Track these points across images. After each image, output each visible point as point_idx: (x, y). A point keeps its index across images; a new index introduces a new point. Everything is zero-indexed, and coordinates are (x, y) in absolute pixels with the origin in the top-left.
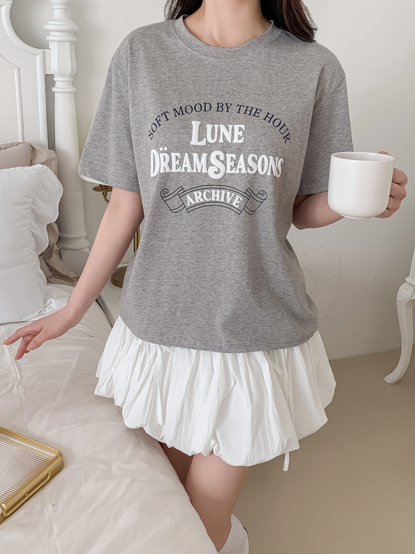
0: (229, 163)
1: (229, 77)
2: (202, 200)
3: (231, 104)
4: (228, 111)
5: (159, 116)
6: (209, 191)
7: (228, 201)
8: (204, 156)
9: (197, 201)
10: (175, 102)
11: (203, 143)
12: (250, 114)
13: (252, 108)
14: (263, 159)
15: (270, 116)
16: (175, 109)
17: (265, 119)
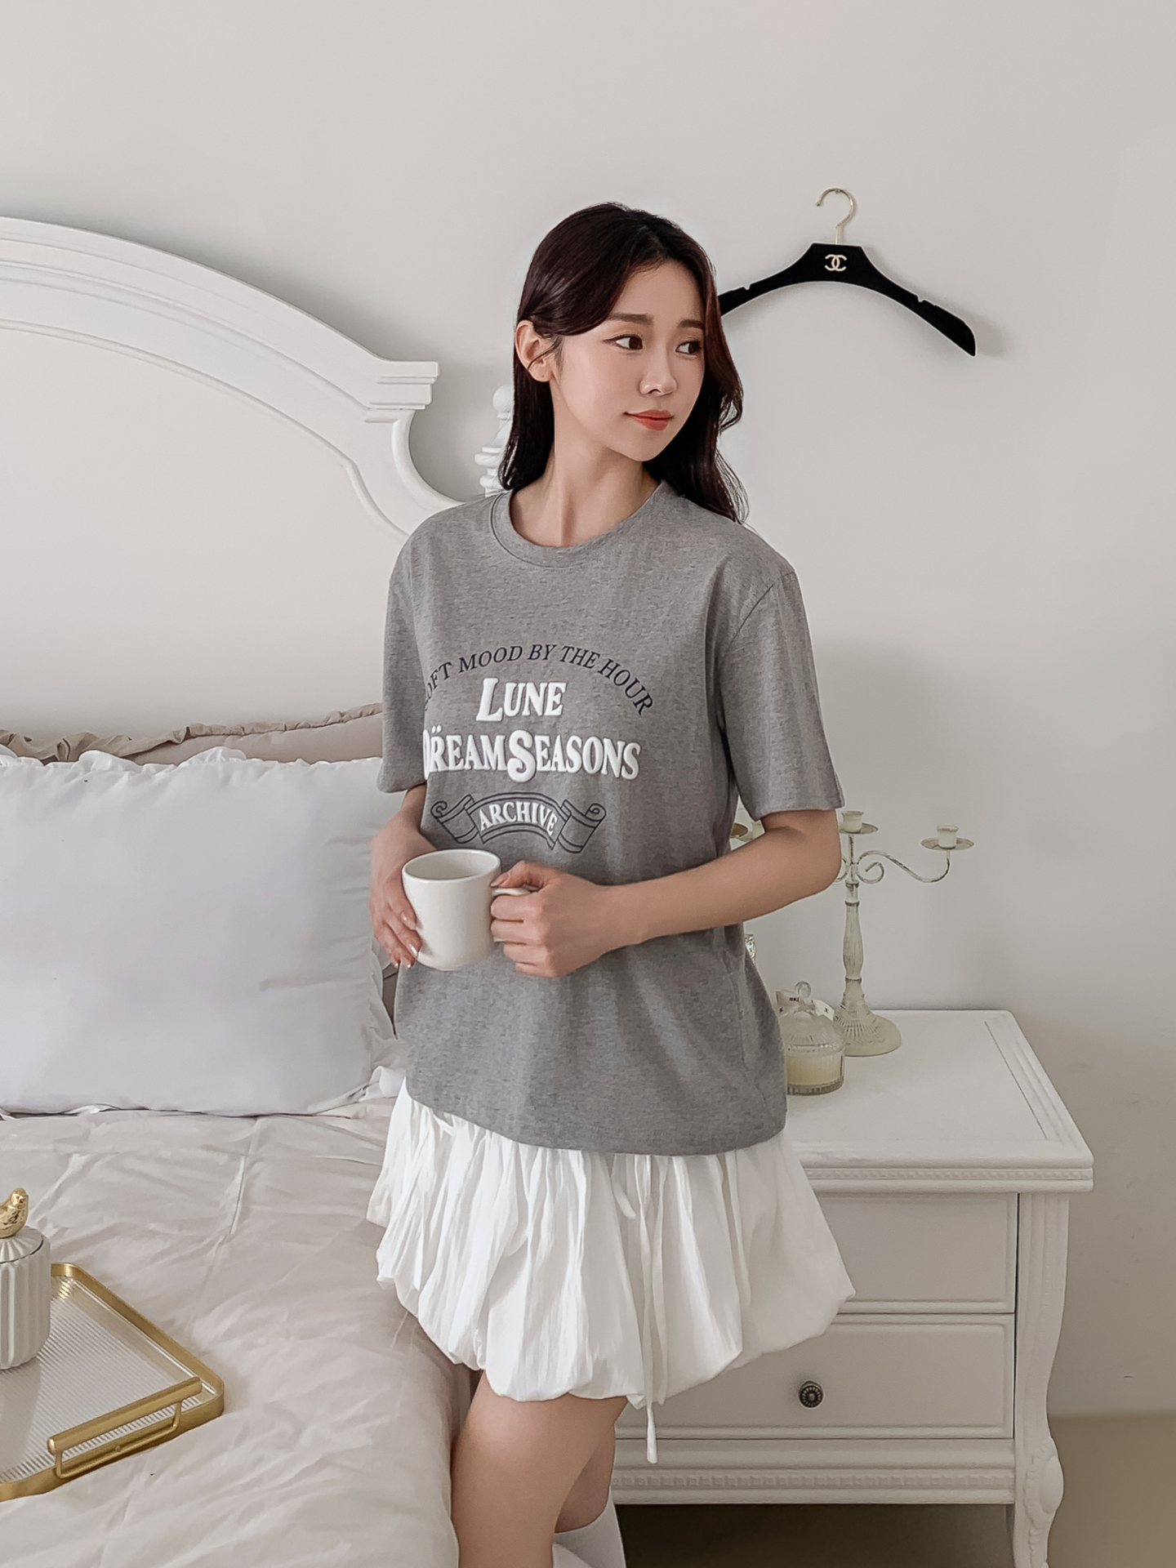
0: (541, 754)
1: (564, 599)
2: (502, 821)
3: (554, 646)
4: (546, 658)
5: (436, 671)
6: (512, 804)
7: (543, 821)
8: (499, 739)
9: (495, 823)
10: (467, 646)
11: (497, 717)
12: (579, 664)
13: (586, 651)
14: (592, 745)
15: (611, 666)
16: (462, 659)
17: (601, 672)
